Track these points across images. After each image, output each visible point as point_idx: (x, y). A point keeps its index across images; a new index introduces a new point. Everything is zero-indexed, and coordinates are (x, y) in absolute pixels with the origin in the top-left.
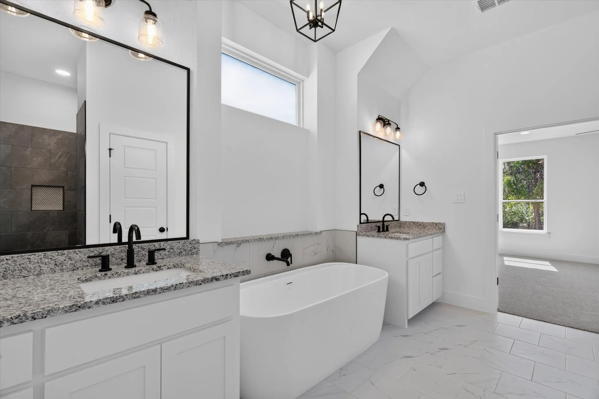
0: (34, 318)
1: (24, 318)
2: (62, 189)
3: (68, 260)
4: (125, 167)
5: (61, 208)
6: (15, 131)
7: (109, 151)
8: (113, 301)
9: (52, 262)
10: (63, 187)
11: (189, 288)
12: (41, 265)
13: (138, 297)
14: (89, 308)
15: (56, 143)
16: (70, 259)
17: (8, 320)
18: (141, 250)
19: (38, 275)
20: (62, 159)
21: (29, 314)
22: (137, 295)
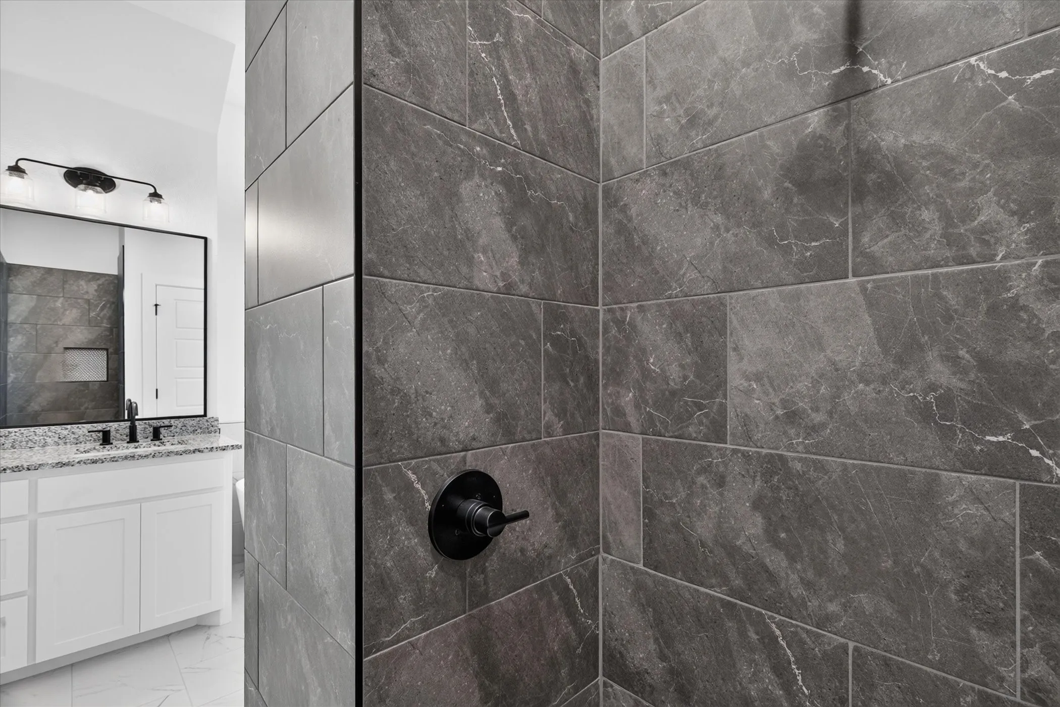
0: (29, 469)
1: (21, 469)
2: (105, 352)
3: (71, 434)
4: (177, 327)
5: (105, 379)
6: (40, 277)
7: (155, 307)
8: (93, 462)
9: (55, 435)
10: (107, 350)
11: (168, 457)
12: (45, 437)
13: (116, 461)
14: (73, 466)
15: (96, 291)
16: (73, 433)
17: (10, 469)
18: (147, 426)
19: (43, 446)
20: (105, 312)
21: (25, 466)
22: (115, 459)
